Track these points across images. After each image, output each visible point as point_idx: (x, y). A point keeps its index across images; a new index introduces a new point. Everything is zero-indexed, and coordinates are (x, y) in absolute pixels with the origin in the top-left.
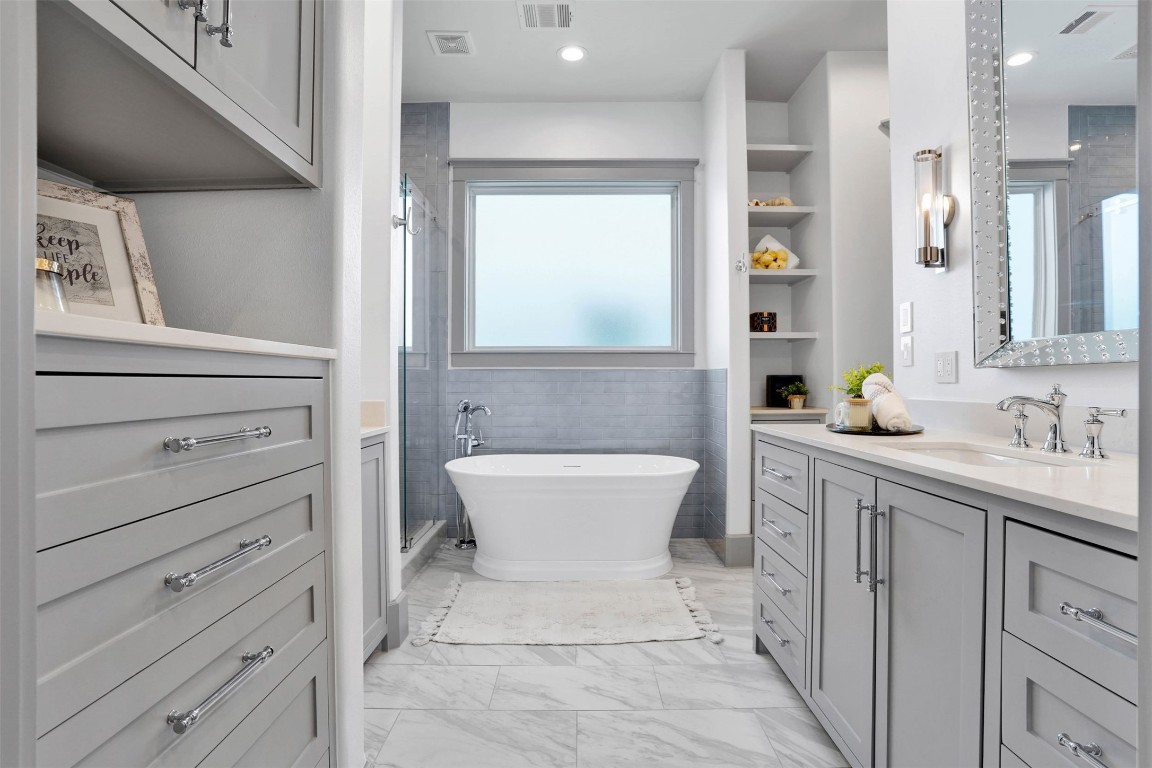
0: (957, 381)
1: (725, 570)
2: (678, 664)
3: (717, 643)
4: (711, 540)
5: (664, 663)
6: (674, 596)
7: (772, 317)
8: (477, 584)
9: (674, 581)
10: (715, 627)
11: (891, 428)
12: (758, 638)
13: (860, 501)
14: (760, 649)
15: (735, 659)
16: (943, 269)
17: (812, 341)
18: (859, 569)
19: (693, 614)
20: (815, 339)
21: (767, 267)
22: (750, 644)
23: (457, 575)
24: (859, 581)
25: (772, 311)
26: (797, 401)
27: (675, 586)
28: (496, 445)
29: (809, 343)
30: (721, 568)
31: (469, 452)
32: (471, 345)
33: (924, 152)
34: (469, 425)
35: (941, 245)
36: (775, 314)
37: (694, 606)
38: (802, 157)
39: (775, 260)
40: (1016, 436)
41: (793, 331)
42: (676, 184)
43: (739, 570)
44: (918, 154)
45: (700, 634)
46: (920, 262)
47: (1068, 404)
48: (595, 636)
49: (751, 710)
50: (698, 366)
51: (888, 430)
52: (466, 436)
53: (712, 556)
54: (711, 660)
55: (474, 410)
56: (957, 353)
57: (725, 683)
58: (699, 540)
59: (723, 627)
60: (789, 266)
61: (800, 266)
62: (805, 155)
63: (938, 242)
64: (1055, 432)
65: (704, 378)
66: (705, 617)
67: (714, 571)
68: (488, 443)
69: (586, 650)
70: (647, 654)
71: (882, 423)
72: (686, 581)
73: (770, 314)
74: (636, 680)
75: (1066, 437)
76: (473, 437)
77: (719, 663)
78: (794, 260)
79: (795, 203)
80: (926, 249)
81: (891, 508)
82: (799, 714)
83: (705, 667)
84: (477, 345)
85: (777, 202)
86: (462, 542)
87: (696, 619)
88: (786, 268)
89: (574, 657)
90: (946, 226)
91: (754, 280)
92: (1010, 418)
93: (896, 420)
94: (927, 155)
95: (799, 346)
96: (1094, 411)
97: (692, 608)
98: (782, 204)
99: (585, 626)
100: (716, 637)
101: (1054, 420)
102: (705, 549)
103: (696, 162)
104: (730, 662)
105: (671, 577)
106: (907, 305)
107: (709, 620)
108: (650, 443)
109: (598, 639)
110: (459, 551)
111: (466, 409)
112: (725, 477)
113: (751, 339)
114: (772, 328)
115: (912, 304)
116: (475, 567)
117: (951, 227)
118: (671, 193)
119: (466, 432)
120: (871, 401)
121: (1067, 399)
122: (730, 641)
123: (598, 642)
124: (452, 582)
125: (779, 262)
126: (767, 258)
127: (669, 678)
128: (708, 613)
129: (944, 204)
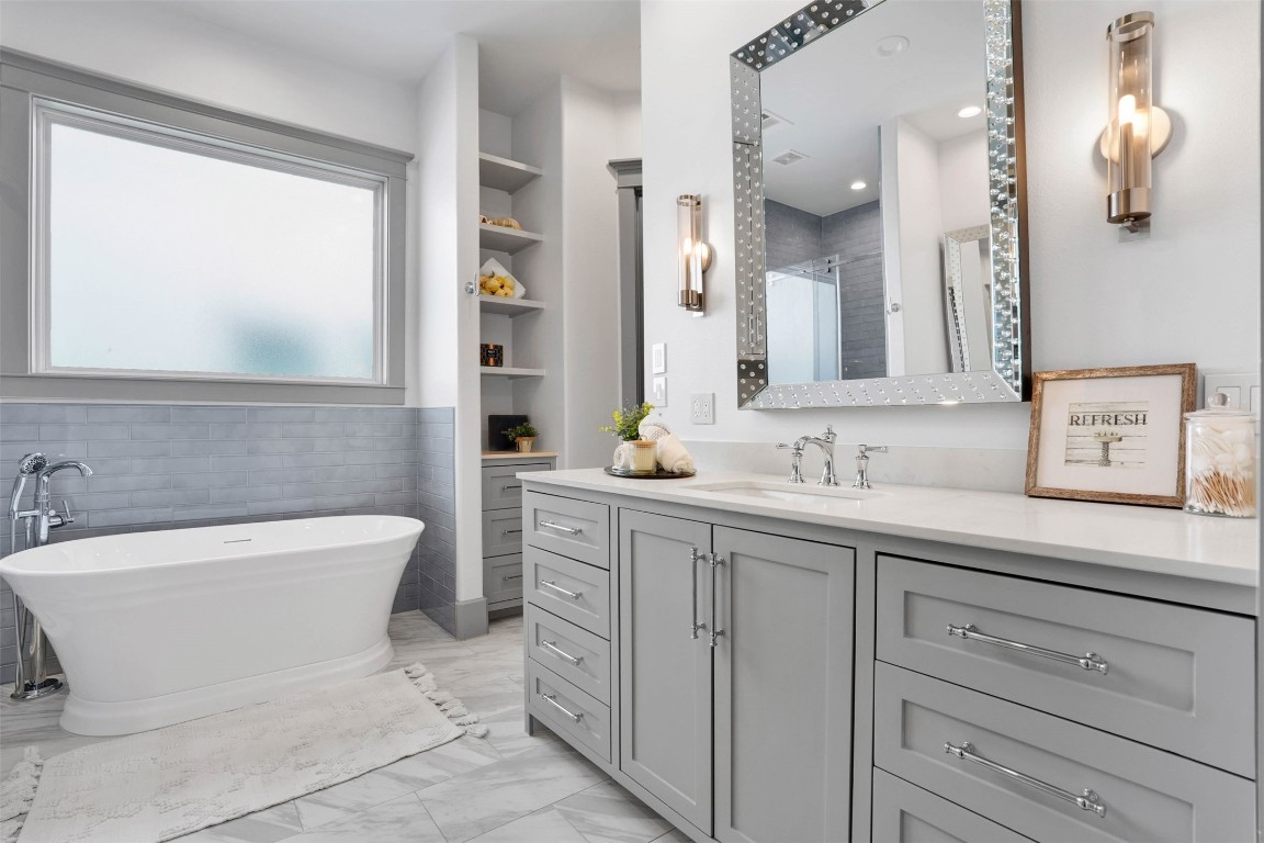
0: (714, 422)
1: (457, 643)
2: (446, 779)
3: (483, 737)
4: (429, 610)
5: (427, 783)
6: (408, 689)
7: (499, 350)
8: (78, 754)
9: (402, 670)
10: (472, 717)
11: (676, 470)
12: (531, 716)
13: (695, 550)
14: (536, 728)
15: (513, 750)
16: (701, 314)
17: (536, 379)
18: (695, 624)
19: (442, 708)
20: (542, 377)
21: (493, 293)
22: (521, 726)
23: (32, 751)
24: (696, 637)
25: (499, 344)
26: (525, 443)
27: (407, 677)
28: (97, 520)
29: (534, 380)
30: (454, 643)
31: (44, 535)
32: (42, 363)
33: (686, 197)
34: (44, 493)
35: (700, 291)
36: (501, 347)
37: (440, 697)
38: (531, 178)
39: (502, 287)
40: (794, 472)
41: (514, 367)
42: (381, 178)
43: (474, 640)
44: (681, 197)
45: (460, 731)
46: (681, 305)
47: (838, 442)
48: (319, 777)
49: (549, 808)
50: (408, 404)
51: (673, 473)
52: (36, 512)
53: (437, 629)
54: (482, 760)
55: (56, 468)
56: (714, 395)
57: (511, 783)
58: (413, 612)
59: (483, 715)
60: (515, 295)
61: (525, 297)
62: (533, 177)
63: (697, 287)
64: (829, 468)
65: (417, 418)
66: (458, 708)
67: (446, 648)
68: (81, 519)
69: (308, 801)
70: (401, 779)
71: (667, 465)
72: (418, 668)
73: (496, 347)
74: (399, 820)
75: (836, 472)
76: (52, 513)
77: (492, 761)
78: (520, 290)
79: (523, 227)
80: (688, 291)
81: (732, 554)
82: (601, 792)
83: (480, 772)
84: (54, 362)
85: (504, 222)
86: (29, 687)
87: (449, 713)
88: (514, 295)
89: (297, 819)
90: (704, 272)
91: (486, 308)
92: (787, 456)
93: (682, 462)
94: (688, 200)
95: (523, 384)
96: (863, 448)
97: (438, 701)
98: (510, 226)
99: (299, 767)
100: (480, 730)
101: (829, 457)
102: (424, 622)
103: (410, 157)
104: (506, 756)
105: (397, 667)
106: (661, 347)
107: (464, 711)
108: (348, 501)
109: (327, 779)
110: (22, 705)
111: (38, 467)
112: (454, 534)
113: (482, 375)
114: (499, 362)
115: (665, 345)
116: (65, 723)
117: (708, 273)
118: (376, 189)
119: (36, 506)
120: (655, 443)
121: (837, 438)
122: (498, 730)
123: (326, 785)
124: (20, 767)
125: (506, 290)
126: (494, 283)
127: (441, 802)
128: (459, 702)
129: (701, 251)
